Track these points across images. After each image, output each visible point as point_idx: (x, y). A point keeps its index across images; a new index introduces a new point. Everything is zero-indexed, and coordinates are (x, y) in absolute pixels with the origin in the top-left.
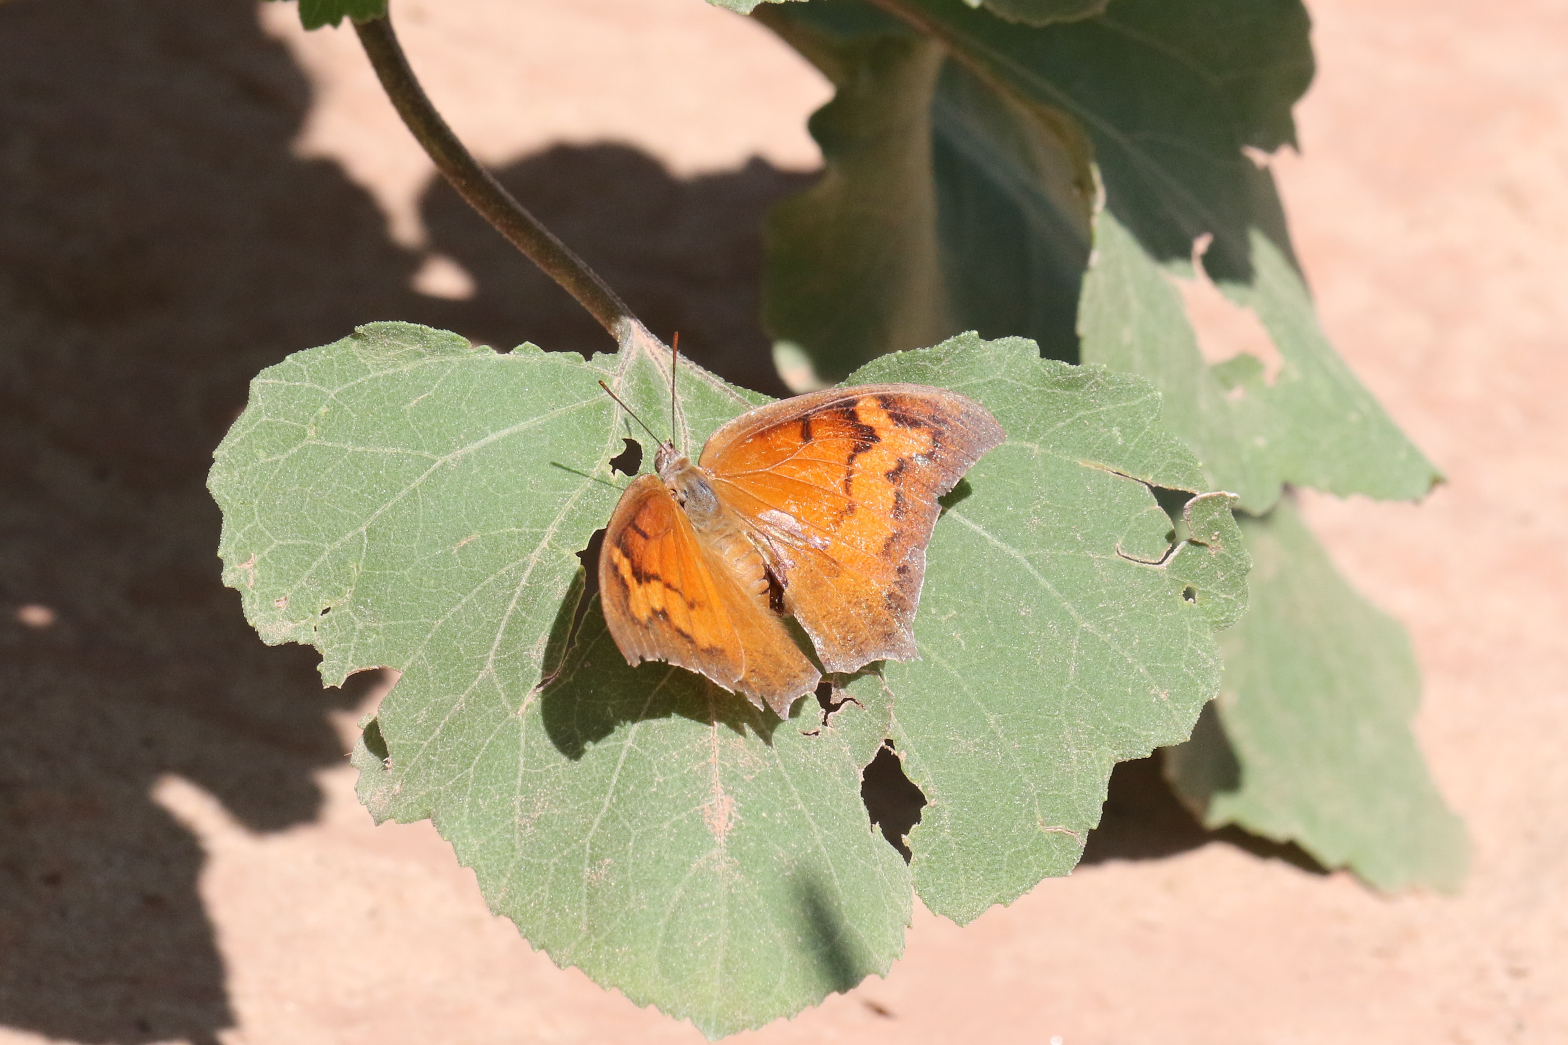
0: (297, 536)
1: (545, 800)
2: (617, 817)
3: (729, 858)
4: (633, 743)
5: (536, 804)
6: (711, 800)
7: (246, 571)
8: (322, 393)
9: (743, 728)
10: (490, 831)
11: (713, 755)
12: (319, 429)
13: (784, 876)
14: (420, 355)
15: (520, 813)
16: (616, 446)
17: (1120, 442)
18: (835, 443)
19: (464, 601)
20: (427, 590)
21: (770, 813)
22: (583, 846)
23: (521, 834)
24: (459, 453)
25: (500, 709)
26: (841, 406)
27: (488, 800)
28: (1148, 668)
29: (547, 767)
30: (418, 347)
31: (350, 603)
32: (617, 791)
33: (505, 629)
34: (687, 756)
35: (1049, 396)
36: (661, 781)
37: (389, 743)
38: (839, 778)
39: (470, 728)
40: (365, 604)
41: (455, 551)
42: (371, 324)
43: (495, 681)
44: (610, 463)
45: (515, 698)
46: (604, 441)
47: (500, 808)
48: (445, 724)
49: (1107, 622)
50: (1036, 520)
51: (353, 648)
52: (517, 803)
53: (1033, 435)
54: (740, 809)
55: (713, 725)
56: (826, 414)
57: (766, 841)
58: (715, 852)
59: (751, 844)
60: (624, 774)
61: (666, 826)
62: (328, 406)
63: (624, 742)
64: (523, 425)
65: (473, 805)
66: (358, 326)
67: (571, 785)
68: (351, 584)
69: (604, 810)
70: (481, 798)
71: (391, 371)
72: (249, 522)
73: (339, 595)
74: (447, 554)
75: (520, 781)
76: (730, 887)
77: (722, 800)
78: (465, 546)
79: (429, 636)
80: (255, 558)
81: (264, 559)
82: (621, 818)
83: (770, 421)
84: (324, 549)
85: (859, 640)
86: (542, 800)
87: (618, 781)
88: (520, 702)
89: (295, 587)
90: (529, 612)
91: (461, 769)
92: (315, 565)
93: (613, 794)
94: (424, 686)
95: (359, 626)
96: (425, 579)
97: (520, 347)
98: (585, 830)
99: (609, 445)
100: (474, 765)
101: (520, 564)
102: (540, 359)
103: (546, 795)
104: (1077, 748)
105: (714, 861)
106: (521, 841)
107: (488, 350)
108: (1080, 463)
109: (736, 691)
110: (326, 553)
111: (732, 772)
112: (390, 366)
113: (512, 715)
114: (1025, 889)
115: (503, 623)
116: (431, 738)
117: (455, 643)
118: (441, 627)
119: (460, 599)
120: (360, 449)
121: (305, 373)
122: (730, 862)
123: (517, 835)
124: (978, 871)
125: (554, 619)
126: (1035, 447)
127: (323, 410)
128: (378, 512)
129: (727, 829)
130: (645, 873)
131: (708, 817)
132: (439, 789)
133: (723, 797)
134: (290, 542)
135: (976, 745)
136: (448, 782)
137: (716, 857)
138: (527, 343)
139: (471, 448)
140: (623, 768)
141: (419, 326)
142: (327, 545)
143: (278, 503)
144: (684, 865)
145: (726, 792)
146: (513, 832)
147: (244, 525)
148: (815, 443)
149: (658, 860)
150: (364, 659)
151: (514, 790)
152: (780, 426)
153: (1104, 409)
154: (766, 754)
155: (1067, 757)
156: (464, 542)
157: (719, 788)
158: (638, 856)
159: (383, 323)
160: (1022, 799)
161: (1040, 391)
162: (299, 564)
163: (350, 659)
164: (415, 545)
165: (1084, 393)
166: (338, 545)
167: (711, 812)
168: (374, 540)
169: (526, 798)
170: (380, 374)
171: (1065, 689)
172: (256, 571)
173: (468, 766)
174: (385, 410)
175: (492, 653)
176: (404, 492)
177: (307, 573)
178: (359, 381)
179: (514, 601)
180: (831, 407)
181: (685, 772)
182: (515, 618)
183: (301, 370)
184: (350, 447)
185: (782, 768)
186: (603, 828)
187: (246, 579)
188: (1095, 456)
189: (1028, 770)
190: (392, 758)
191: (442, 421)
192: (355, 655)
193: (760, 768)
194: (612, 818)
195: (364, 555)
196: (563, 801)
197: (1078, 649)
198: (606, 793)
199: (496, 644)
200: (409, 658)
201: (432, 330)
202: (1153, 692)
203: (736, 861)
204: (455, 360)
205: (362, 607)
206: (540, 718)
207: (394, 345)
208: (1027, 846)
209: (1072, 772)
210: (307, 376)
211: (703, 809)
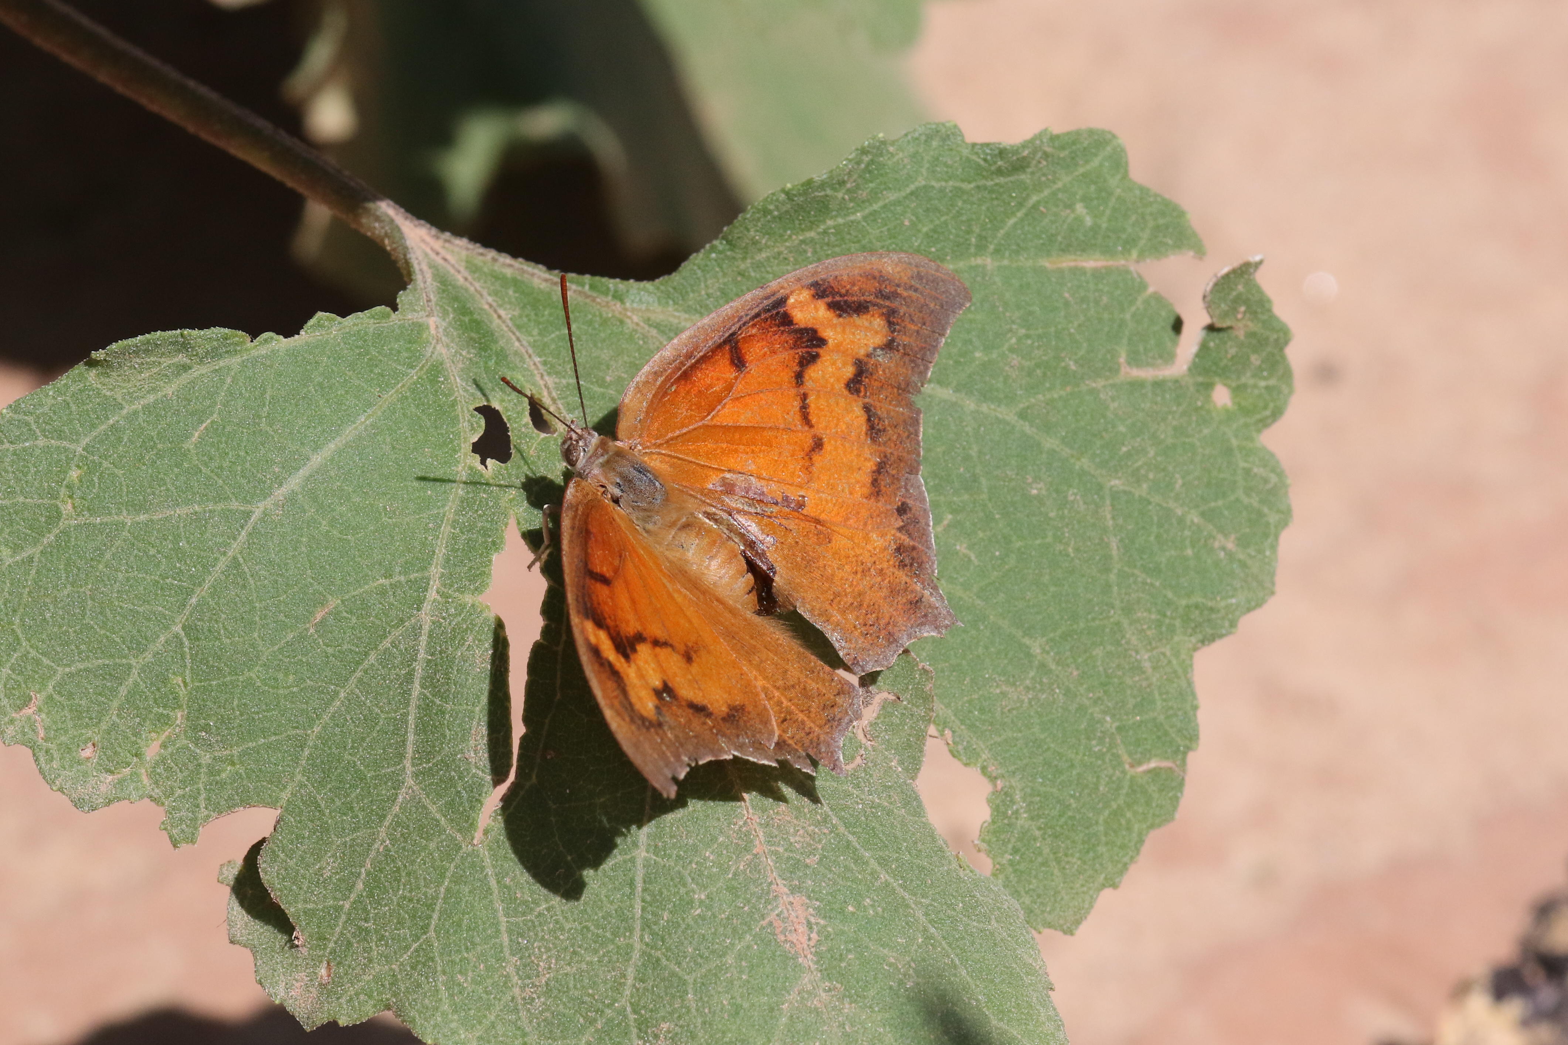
0: (88, 657)
1: (549, 957)
2: (658, 960)
3: (827, 984)
4: (648, 852)
5: (538, 965)
6: (777, 906)
7: (29, 718)
8: (66, 450)
9: (779, 789)
10: (485, 1016)
11: (757, 842)
12: (77, 502)
13: (906, 990)
14: (186, 368)
15: (519, 982)
16: (472, 424)
17: (1089, 221)
18: (773, 361)
19: (342, 695)
20: (286, 692)
21: (859, 905)
22: (622, 1012)
23: (528, 1010)
24: (281, 493)
25: (444, 840)
26: (769, 310)
27: (470, 974)
28: (1203, 514)
29: (538, 909)
30: (181, 358)
31: (186, 732)
32: (646, 925)
33: (416, 727)
34: (725, 852)
35: (991, 191)
36: (703, 897)
37: (290, 911)
38: (903, 810)
39: (409, 874)
40: (206, 728)
41: (312, 631)
42: (114, 346)
43: (426, 802)
44: (473, 451)
45: (467, 824)
46: (455, 420)
47: (490, 981)
48: (368, 874)
49: (1138, 469)
50: (1015, 360)
51: (202, 791)
52: (510, 969)
53: (981, 248)
54: (817, 909)
55: (743, 800)
56: (754, 326)
57: (867, 947)
58: (806, 980)
59: (850, 957)
60: (648, 898)
61: (730, 960)
62: (78, 466)
63: (635, 853)
64: (349, 432)
65: (451, 984)
66: (96, 350)
67: (579, 928)
68: (180, 707)
69: (636, 955)
70: (460, 972)
71: (151, 398)
72: (15, 650)
73: (167, 724)
74: (302, 637)
75: (505, 939)
76: (842, 1025)
77: (791, 903)
78: (323, 621)
79: (307, 752)
80: (38, 699)
81: (50, 698)
82: (664, 962)
83: (689, 356)
84: (130, 667)
85: (883, 622)
86: (544, 957)
87: (643, 909)
88: (472, 826)
89: (104, 726)
90: (445, 699)
91: (416, 935)
92: (123, 691)
93: (643, 930)
94: (318, 823)
95: (206, 759)
96: (281, 676)
97: (311, 322)
98: (618, 986)
99: (464, 425)
100: (432, 927)
101: (407, 630)
102: (340, 330)
103: (548, 950)
104: (1148, 651)
105: (808, 992)
106: (531, 1022)
107: (272, 338)
108: (1047, 265)
109: (777, 761)
110: (135, 671)
111: (788, 858)
112: (148, 392)
113: (466, 848)
114: (1132, 858)
115: (411, 719)
116: (353, 896)
117: (347, 757)
118: (319, 737)
119: (337, 693)
120: (143, 517)
121: (34, 427)
122: (830, 990)
123: (523, 1014)
124: (1072, 855)
125: (484, 699)
126: (988, 262)
127: (74, 474)
128: (194, 600)
129: (812, 943)
130: (724, 1033)
131: (781, 932)
132: (391, 969)
133: (791, 899)
134: (81, 666)
135: (1028, 689)
136: (401, 956)
137: (810, 987)
138: (320, 314)
139: (294, 482)
140: (644, 890)
141: (179, 331)
142: (133, 662)
143: (48, 615)
144: (772, 1010)
145: (793, 890)
146: (516, 1010)
147: (9, 655)
148: (753, 368)
149: (737, 1010)
150: (223, 803)
151: (501, 952)
152: (704, 359)
153: (1060, 185)
154: (819, 817)
155: (1137, 668)
156: (319, 616)
157: (782, 888)
158: (706, 1011)
159: (130, 341)
160: (1101, 741)
161: (978, 187)
162: (100, 694)
163: (203, 805)
164: (256, 635)
165: (1033, 173)
166: (149, 657)
167: (783, 925)
168: (198, 639)
169: (521, 958)
170: (137, 406)
171: (1113, 577)
172: (43, 716)
173: (425, 929)
174: (159, 455)
175: (408, 763)
176: (221, 565)
177: (115, 704)
178: (111, 422)
179: (417, 685)
180: (757, 315)
181: (730, 876)
182: (426, 708)
183: (27, 424)
184: (127, 518)
185: (842, 829)
186: (642, 981)
187: (33, 730)
188: (1065, 249)
189: (1096, 701)
190: (302, 931)
191: (242, 454)
192: (208, 799)
193: (820, 841)
194: (651, 963)
195: (188, 661)
196: (575, 953)
197: (1113, 518)
198: (631, 930)
199: (410, 750)
200: (285, 787)
201: (195, 332)
202: (1216, 545)
203: (838, 986)
204: (235, 361)
205: (204, 734)
206: (507, 844)
207: (147, 363)
208: (1121, 801)
209: (1149, 686)
210: (37, 431)
211: (771, 924)
